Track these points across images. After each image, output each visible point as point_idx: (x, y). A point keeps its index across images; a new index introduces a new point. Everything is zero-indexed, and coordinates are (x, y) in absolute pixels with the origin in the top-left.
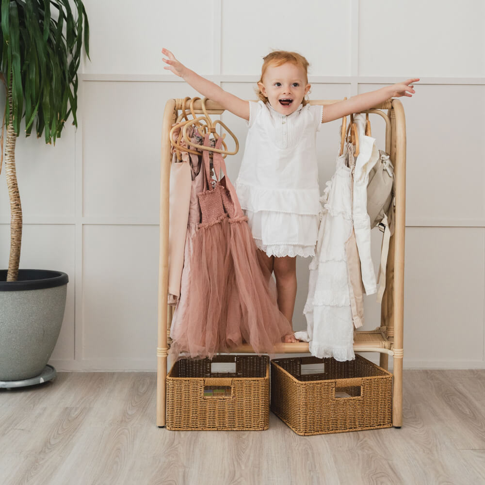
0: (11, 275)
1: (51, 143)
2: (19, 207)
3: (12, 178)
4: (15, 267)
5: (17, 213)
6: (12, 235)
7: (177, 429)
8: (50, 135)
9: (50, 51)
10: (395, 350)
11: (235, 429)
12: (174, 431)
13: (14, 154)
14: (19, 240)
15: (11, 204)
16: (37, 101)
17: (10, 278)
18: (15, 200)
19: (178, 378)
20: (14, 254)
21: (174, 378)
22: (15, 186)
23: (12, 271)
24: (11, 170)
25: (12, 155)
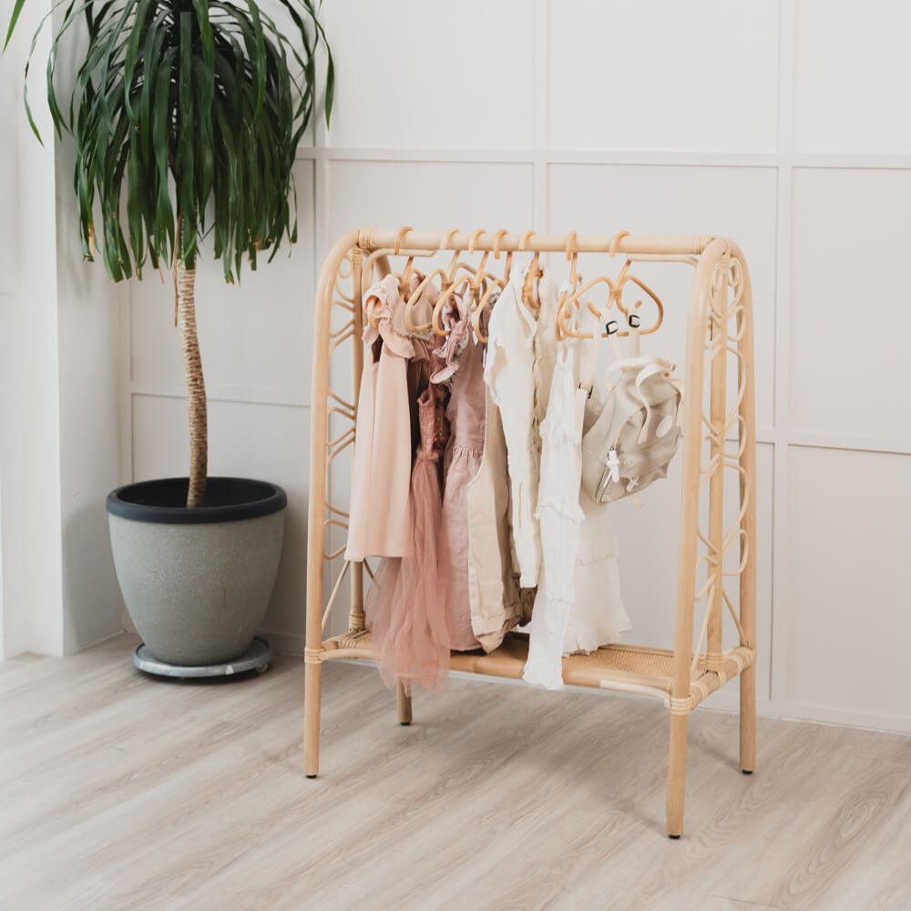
0: (192, 492)
1: (233, 282)
2: (198, 382)
3: (188, 335)
4: (197, 479)
5: (195, 393)
10: (672, 698)
13: (191, 295)
14: (201, 436)
15: (186, 377)
17: (191, 498)
18: (193, 372)
20: (195, 459)
22: (193, 348)
23: (194, 487)
24: (186, 321)
25: (187, 297)
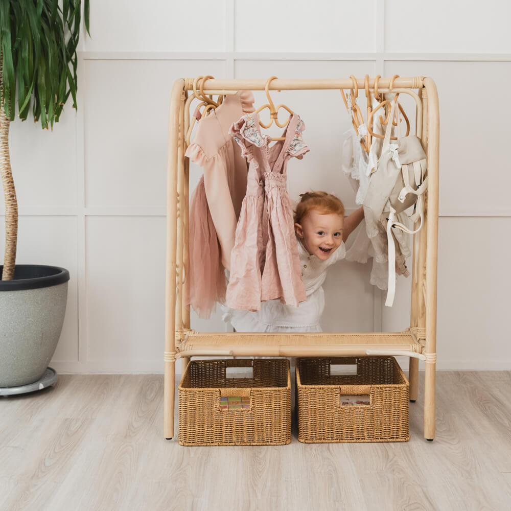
0: (7, 272)
1: (48, 128)
2: (14, 198)
3: (6, 166)
4: (11, 263)
5: (12, 205)
6: (8, 229)
7: (190, 444)
8: (46, 120)
9: (45, 26)
10: (428, 354)
11: (254, 444)
12: (188, 446)
13: (7, 140)
14: (15, 234)
15: (5, 195)
16: (32, 82)
17: (5, 276)
18: (10, 191)
19: (191, 389)
20: (9, 250)
21: (187, 389)
22: (9, 174)
23: (8, 268)
24: (5, 158)
25: (5, 141)
